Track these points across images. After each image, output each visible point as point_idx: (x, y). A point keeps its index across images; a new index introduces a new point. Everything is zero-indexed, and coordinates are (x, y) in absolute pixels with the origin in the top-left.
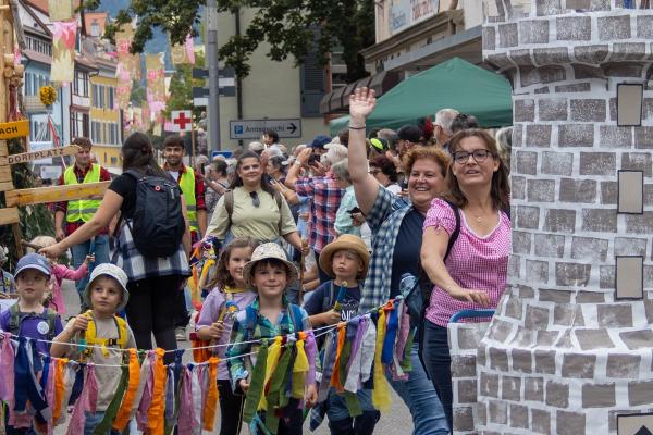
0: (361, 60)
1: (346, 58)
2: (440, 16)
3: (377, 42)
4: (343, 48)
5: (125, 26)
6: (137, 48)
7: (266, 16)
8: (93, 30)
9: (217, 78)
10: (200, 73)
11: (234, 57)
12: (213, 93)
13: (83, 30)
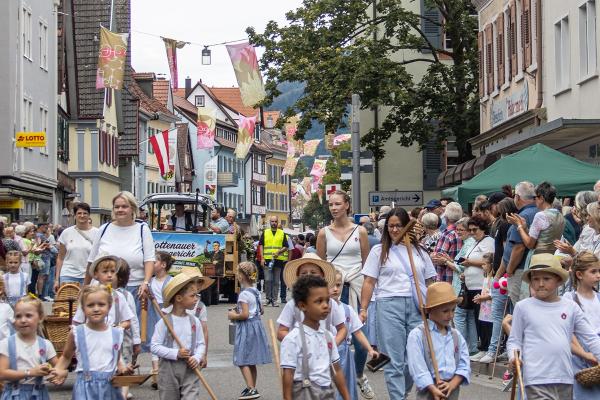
0: (469, 147)
1: (458, 145)
2: (529, 113)
3: (481, 132)
4: (455, 138)
5: (291, 119)
6: (299, 136)
7: (398, 113)
8: (269, 124)
9: (359, 159)
10: (347, 155)
11: (373, 143)
12: (356, 170)
13: (262, 124)
